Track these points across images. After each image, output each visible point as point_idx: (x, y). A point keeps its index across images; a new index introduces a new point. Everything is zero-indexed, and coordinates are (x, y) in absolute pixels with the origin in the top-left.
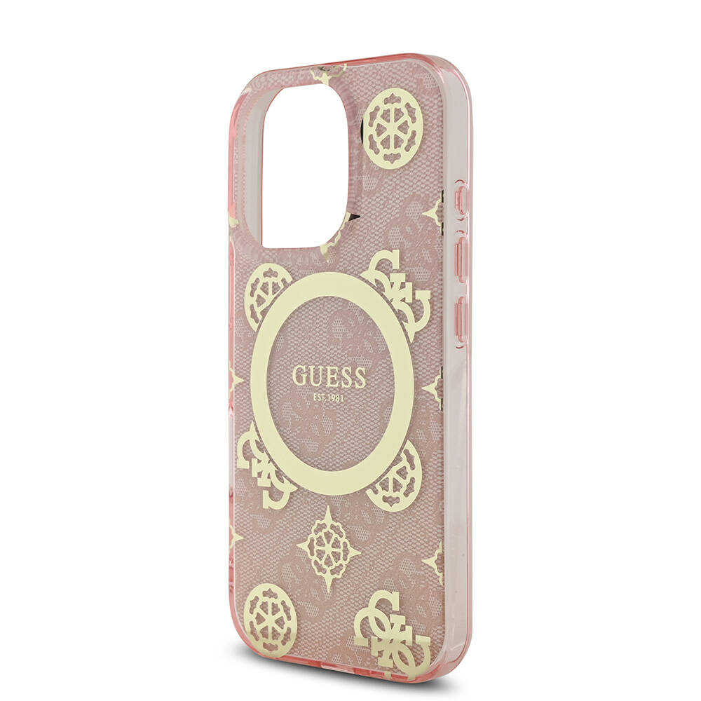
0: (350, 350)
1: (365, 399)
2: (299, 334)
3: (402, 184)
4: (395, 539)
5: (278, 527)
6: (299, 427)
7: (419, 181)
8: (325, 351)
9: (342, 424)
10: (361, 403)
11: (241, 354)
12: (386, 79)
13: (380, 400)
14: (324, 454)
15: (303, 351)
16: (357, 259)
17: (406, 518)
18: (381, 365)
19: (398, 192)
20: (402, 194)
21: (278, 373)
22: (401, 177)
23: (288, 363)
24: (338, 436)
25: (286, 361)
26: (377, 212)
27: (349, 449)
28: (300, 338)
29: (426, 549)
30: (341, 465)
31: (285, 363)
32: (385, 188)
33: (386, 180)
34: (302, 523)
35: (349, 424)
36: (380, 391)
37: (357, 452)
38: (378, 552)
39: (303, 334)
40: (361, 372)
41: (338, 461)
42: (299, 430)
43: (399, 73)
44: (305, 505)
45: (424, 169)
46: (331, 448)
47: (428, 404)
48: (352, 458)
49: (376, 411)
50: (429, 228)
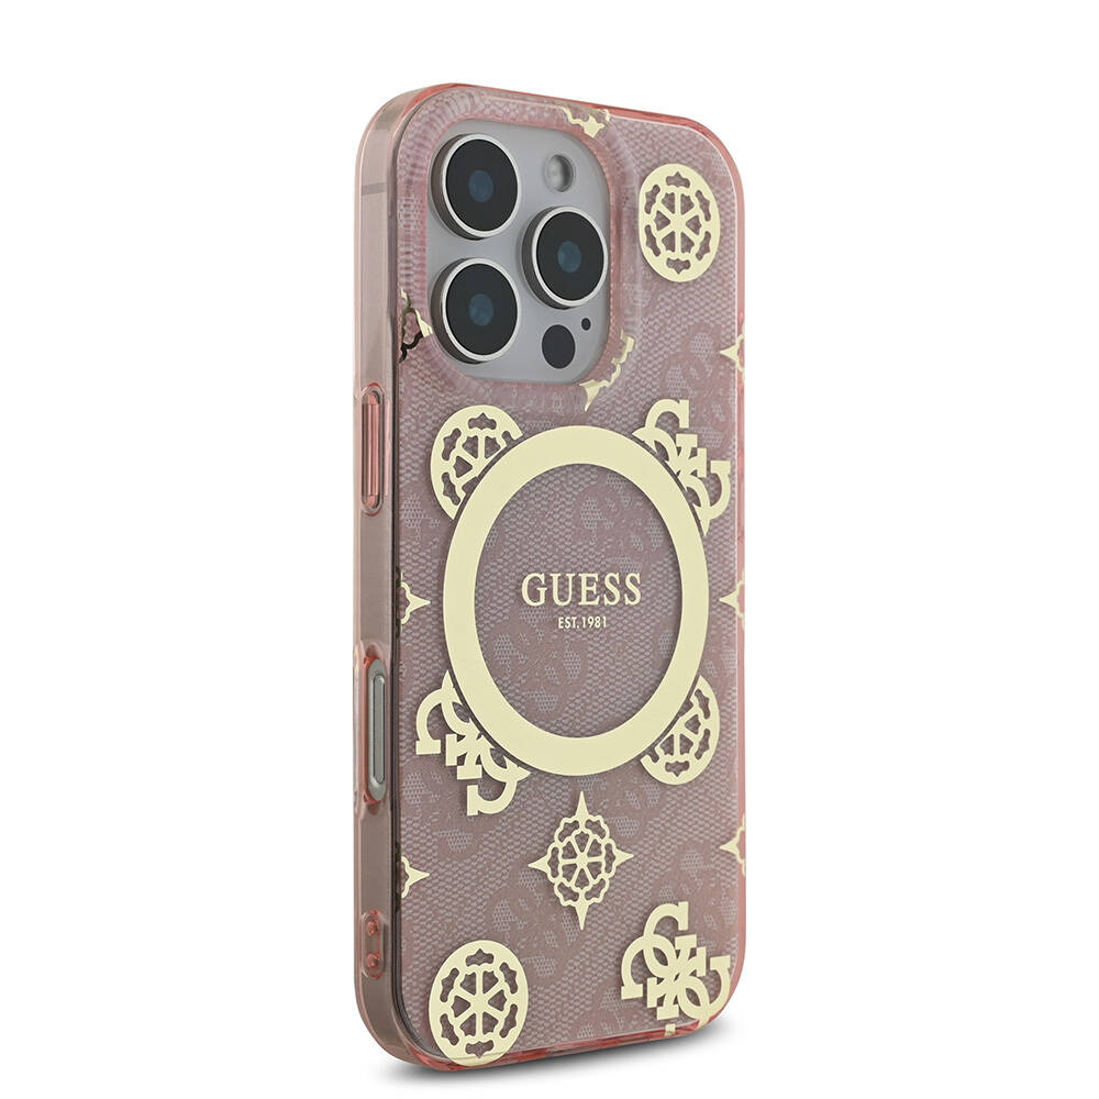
0: (609, 547)
1: (631, 621)
2: (525, 523)
3: (685, 306)
4: (675, 824)
5: (486, 843)
6: (524, 674)
7: (707, 304)
8: (568, 550)
9: (596, 661)
10: (625, 628)
11: (415, 558)
12: (661, 148)
13: (653, 621)
14: (567, 712)
15: (531, 550)
16: (619, 409)
17: (690, 791)
18: (655, 569)
19: (679, 316)
20: (684, 319)
21: (488, 588)
22: (683, 295)
23: (506, 570)
24: (590, 681)
25: (500, 567)
26: (651, 341)
27: (606, 700)
28: (526, 530)
29: (718, 831)
30: (595, 726)
31: (500, 570)
32: (661, 307)
33: (662, 296)
34: (529, 829)
35: (607, 661)
36: (653, 608)
37: (618, 703)
38: (651, 849)
39: (532, 523)
40: (633, 580)
41: (589, 720)
42: (524, 678)
43: (679, 144)
44: (534, 799)
45: (714, 288)
46: (577, 701)
47: (719, 623)
48: (611, 713)
49: (647, 637)
50: (721, 373)
